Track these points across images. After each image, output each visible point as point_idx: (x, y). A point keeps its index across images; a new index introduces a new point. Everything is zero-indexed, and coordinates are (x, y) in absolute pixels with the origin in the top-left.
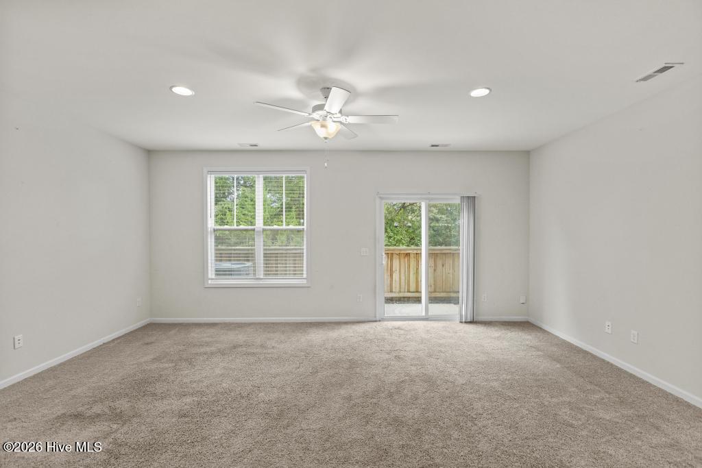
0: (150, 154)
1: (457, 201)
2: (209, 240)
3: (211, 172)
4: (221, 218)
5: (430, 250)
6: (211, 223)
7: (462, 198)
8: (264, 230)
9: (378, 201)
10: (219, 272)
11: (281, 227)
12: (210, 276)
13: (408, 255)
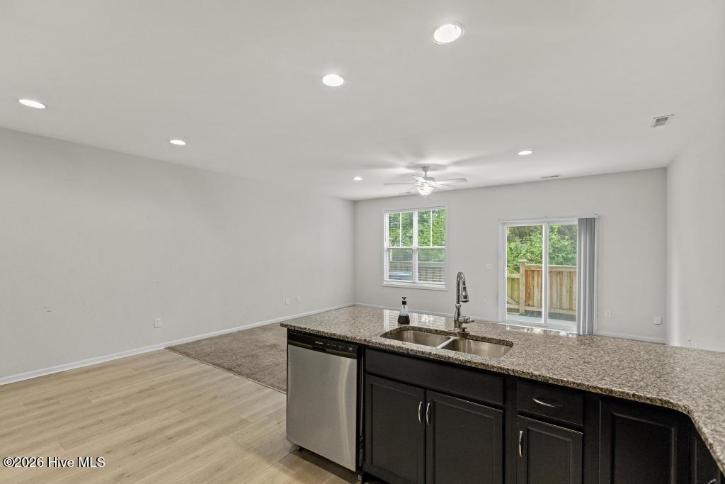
0: (355, 203)
1: (576, 223)
2: (385, 256)
3: (386, 211)
4: (394, 241)
5: (550, 268)
6: (387, 244)
7: (580, 220)
8: (418, 249)
9: (500, 226)
10: (391, 277)
11: (429, 247)
12: (385, 279)
13: (560, 273)
